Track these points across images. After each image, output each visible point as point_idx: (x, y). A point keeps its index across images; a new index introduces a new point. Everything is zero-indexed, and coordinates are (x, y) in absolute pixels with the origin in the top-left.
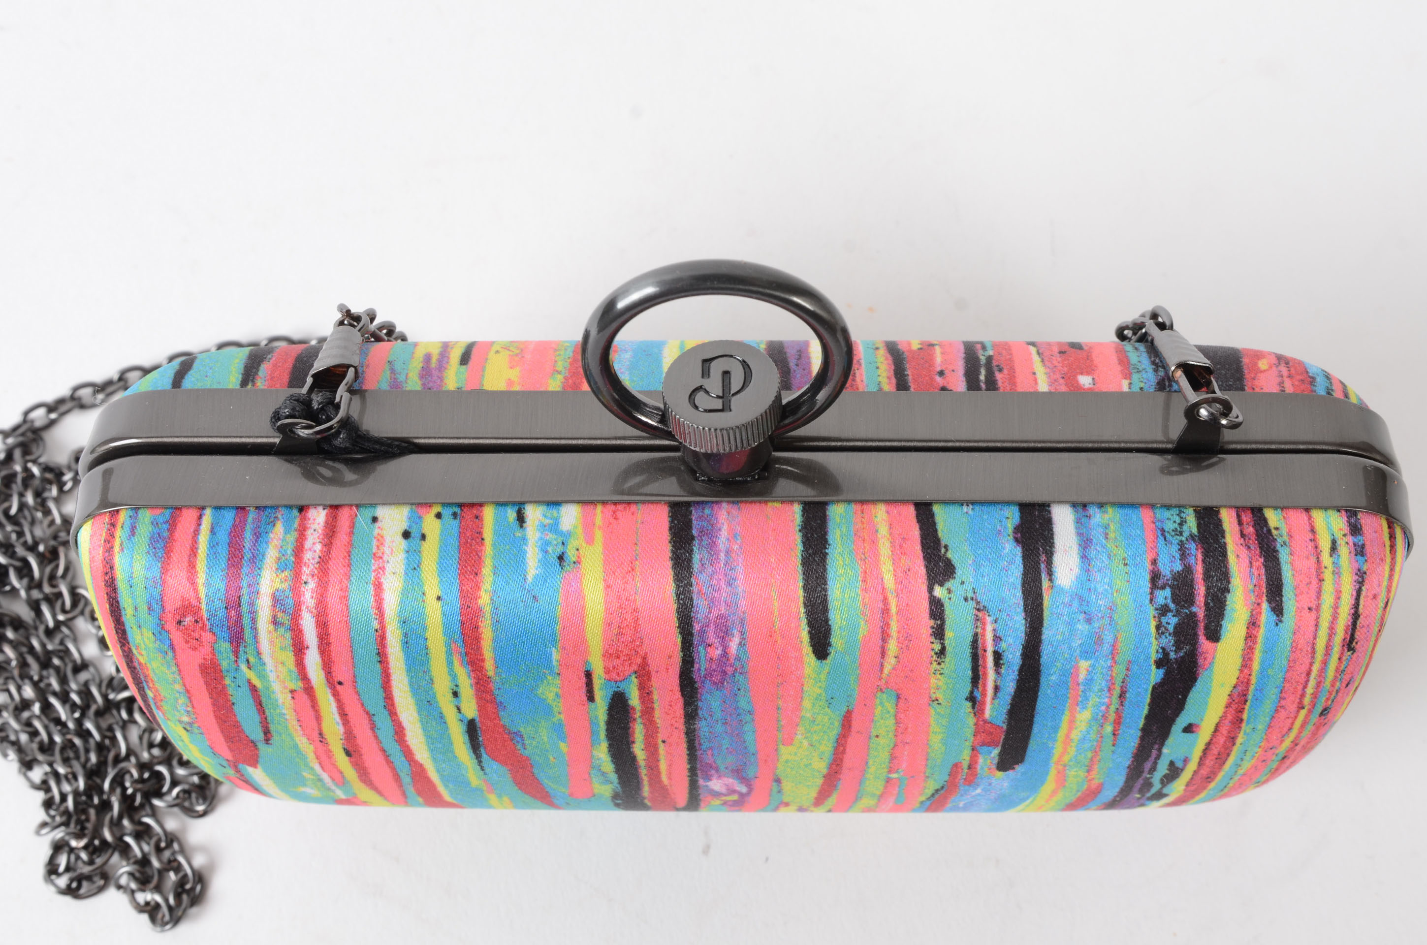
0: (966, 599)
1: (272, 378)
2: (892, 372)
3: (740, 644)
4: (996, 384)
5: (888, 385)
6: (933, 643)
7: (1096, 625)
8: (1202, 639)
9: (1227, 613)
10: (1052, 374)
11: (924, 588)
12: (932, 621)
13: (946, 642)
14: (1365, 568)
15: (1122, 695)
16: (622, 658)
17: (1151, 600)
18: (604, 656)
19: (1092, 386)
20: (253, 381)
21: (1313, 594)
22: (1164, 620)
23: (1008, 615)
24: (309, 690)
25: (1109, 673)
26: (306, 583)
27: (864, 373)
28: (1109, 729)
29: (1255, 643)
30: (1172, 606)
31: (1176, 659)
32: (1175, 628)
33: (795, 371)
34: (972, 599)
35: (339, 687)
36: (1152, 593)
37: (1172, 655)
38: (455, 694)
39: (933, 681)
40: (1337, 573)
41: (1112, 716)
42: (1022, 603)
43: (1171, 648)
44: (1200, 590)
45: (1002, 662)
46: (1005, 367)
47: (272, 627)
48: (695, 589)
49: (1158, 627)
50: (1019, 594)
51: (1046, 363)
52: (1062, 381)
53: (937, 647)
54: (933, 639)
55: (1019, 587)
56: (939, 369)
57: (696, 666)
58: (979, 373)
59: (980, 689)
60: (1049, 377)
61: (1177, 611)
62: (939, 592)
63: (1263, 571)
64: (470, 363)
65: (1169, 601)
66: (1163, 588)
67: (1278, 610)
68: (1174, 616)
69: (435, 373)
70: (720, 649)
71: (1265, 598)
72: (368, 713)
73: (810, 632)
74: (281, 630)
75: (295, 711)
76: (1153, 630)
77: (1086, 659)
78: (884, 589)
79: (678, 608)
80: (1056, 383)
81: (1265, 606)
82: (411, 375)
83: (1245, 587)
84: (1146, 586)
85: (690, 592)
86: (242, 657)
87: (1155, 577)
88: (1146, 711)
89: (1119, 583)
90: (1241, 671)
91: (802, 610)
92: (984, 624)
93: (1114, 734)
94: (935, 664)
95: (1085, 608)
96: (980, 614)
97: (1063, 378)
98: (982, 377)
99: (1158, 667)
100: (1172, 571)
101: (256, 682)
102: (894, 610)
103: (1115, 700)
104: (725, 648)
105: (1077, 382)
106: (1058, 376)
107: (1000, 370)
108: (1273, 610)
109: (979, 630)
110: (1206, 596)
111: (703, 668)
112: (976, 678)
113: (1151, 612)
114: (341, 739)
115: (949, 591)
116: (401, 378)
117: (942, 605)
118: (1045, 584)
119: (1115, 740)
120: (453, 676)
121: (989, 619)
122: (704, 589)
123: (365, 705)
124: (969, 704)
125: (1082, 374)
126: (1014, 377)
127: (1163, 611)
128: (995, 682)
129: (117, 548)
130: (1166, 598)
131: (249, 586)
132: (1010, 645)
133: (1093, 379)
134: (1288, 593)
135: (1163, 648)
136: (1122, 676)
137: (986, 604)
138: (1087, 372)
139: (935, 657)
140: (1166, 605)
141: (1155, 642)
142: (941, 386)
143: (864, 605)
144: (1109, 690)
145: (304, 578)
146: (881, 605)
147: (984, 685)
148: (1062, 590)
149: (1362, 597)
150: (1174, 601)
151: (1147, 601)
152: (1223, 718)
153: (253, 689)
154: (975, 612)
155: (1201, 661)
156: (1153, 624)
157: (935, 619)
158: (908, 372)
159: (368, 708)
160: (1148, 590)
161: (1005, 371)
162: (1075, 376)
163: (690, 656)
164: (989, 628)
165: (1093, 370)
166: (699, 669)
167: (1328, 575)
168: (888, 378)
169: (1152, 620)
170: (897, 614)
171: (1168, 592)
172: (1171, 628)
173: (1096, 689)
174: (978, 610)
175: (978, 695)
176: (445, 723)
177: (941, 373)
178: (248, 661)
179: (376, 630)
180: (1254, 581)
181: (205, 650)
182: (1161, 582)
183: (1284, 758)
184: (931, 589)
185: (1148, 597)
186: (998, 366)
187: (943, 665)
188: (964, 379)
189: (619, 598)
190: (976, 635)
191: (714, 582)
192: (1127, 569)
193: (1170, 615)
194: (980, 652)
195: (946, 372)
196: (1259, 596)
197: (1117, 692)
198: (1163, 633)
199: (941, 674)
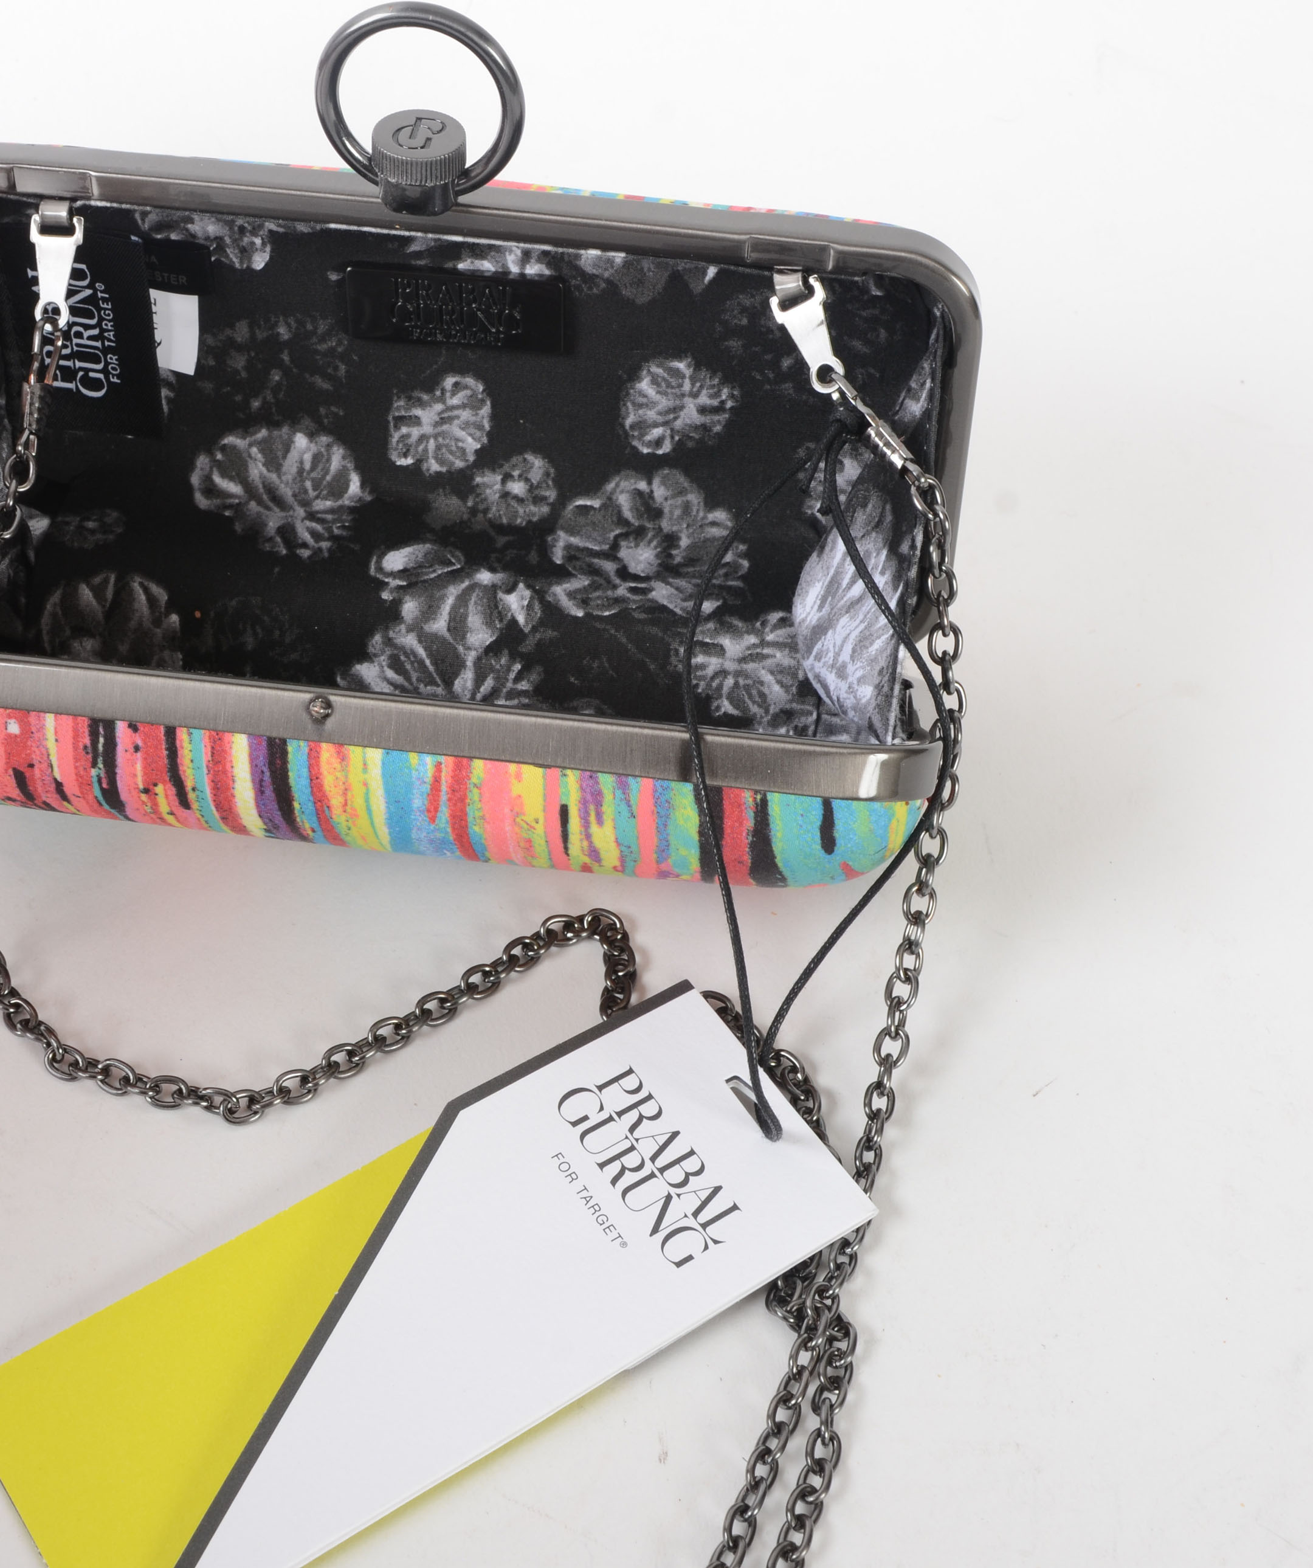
1: (739, 805)
2: (179, 752)
4: (90, 731)
5: (182, 735)
10: (41, 738)
19: (9, 721)
20: (756, 804)
27: (203, 755)
33: (264, 765)
46: (81, 751)
51: (45, 752)
52: (34, 729)
56: (139, 754)
58: (104, 745)
60: (44, 735)
64: (558, 808)
69: (589, 797)
80: (38, 727)
82: (611, 797)
97: (32, 733)
98: (101, 740)
105: (21, 727)
106: (36, 735)
107: (85, 747)
116: (619, 793)
125: (16, 736)
126: (74, 738)
133: (6, 729)
138: (11, 738)
142: (137, 734)
158: (166, 753)
161: (81, 746)
162: (22, 734)
165: (6, 739)
168: (182, 748)
177: (137, 749)
186: (87, 753)
188: (118, 740)
195: (132, 750)
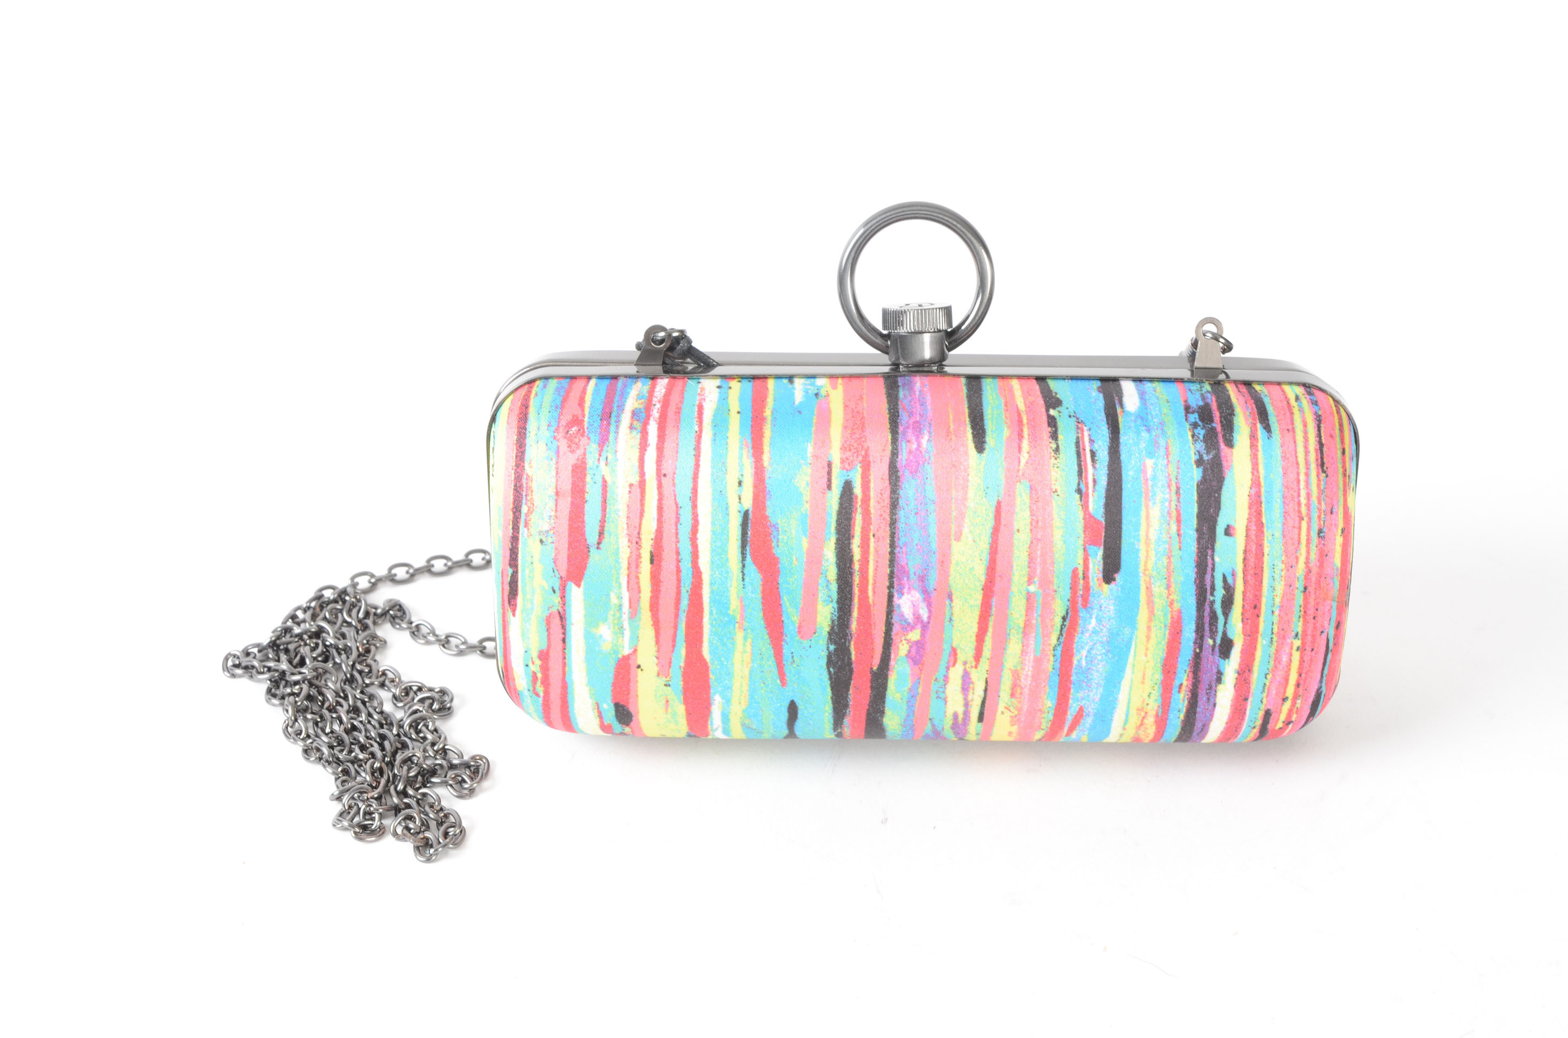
0: (1070, 416)
3: (928, 440)
6: (1051, 443)
7: (1154, 434)
8: (1222, 446)
9: (1235, 428)
11: (1043, 410)
12: (1050, 429)
13: (1060, 443)
14: (1320, 413)
15: (1178, 493)
16: (853, 451)
17: (1186, 420)
18: (841, 449)
21: (1289, 421)
22: (1196, 431)
23: (1097, 426)
24: (642, 483)
25: (1167, 470)
26: (655, 405)
28: (1174, 527)
29: (1257, 450)
30: (1200, 423)
31: (1208, 460)
32: (1204, 437)
34: (1074, 416)
35: (663, 478)
36: (1186, 416)
37: (1206, 457)
38: (740, 483)
39: (1053, 473)
40: (1301, 410)
41: (1174, 514)
42: (1105, 419)
43: (1203, 451)
44: (1217, 415)
45: (1096, 458)
47: (628, 431)
48: (900, 407)
49: (1193, 436)
50: (1103, 414)
53: (1054, 446)
54: (1051, 440)
55: (1103, 411)
57: (900, 457)
59: (1084, 482)
61: (1203, 425)
62: (1052, 412)
63: (1254, 406)
65: (1198, 420)
66: (1193, 413)
67: (1268, 428)
68: (1202, 429)
70: (916, 443)
71: (1258, 421)
72: (677, 504)
73: (973, 433)
74: (634, 432)
75: (628, 506)
76: (1190, 438)
77: (1151, 458)
78: (1018, 409)
79: (890, 417)
81: (1259, 425)
83: (1245, 414)
84: (1183, 412)
85: (897, 409)
86: (604, 454)
87: (1187, 409)
88: (1195, 510)
89: (1165, 410)
90: (1253, 474)
91: (968, 419)
92: (1083, 431)
93: (1178, 535)
94: (1053, 458)
95: (1145, 423)
96: (1080, 425)
99: (1198, 467)
100: (1197, 405)
101: (608, 479)
102: (1025, 421)
103: (1174, 497)
104: (919, 445)
108: (1265, 428)
109: (1080, 435)
110: (1221, 417)
111: (904, 460)
112: (1081, 472)
113: (1187, 426)
114: (652, 539)
115: (1059, 412)
117: (1055, 419)
118: (1119, 410)
119: (1180, 539)
120: (741, 466)
121: (1085, 428)
122: (907, 407)
123: (677, 496)
124: (1078, 496)
127: (1195, 425)
128: (1094, 476)
129: (533, 395)
130: (1195, 418)
131: (618, 406)
132: (1100, 446)
134: (1273, 419)
135: (1198, 452)
136: (1175, 473)
137: (1083, 419)
139: (1053, 454)
140: (1196, 422)
141: (1192, 446)
143: (1006, 418)
144: (1169, 486)
145: (654, 403)
146: (1017, 418)
147: (1086, 478)
148: (1129, 414)
149: (1322, 432)
150: (1200, 420)
151: (1184, 420)
152: (1249, 520)
153: (604, 481)
154: (1076, 423)
155: (1224, 464)
156: (1190, 434)
157: (1051, 427)
159: (678, 500)
160: (1184, 415)
163: (896, 449)
164: (1086, 434)
166: (902, 460)
167: (1296, 411)
169: (1188, 431)
170: (1028, 423)
171: (1196, 415)
172: (1201, 437)
173: (1160, 484)
174: (1078, 423)
175: (1083, 486)
176: (728, 515)
178: (607, 458)
179: (696, 432)
180: (1250, 411)
181: (579, 452)
182: (1191, 410)
183: (1305, 588)
184: (1047, 411)
185: (1184, 418)
187: (1058, 460)
189: (853, 411)
190: (1078, 438)
191: (912, 403)
192: (1169, 404)
193: (1199, 428)
194: (1081, 450)
196: (1254, 419)
197: (1174, 488)
198: (1196, 440)
199: (1057, 467)
